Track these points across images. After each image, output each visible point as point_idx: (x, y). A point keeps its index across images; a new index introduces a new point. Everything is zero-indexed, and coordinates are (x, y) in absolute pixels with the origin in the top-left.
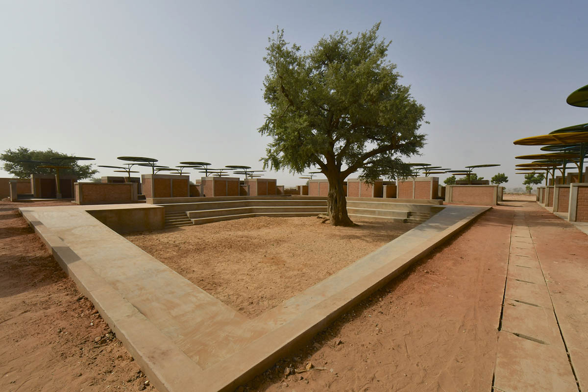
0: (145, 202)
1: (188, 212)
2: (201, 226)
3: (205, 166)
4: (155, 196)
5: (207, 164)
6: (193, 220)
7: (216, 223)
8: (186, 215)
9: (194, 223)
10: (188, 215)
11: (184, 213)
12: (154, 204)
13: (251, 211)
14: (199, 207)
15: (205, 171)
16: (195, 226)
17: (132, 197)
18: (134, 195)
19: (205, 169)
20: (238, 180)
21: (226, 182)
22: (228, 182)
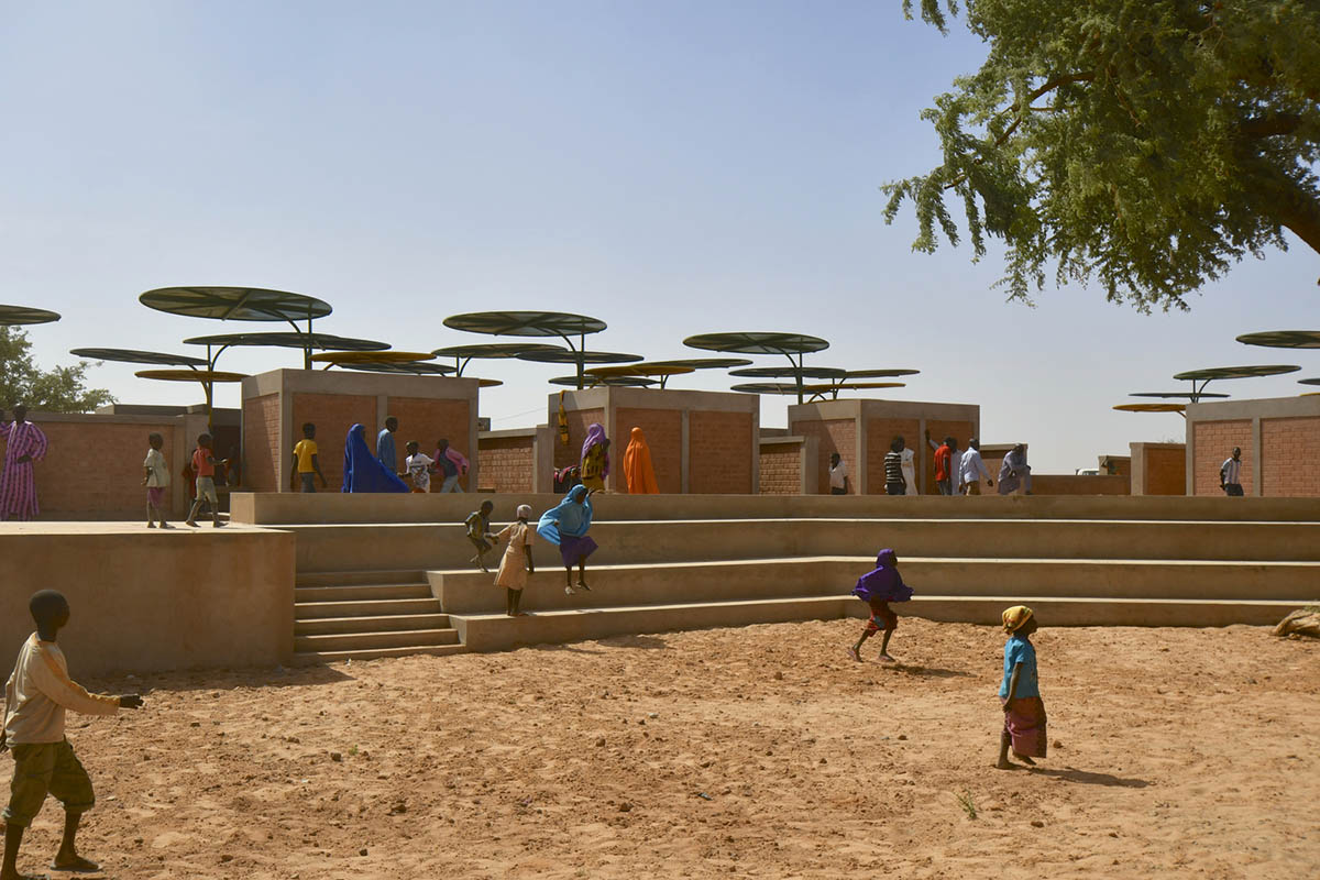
5: (589, 328)
6: (459, 621)
8: (429, 593)
9: (464, 642)
10: (438, 594)
19: (573, 355)
20: (748, 410)
21: (683, 415)
22: (694, 416)
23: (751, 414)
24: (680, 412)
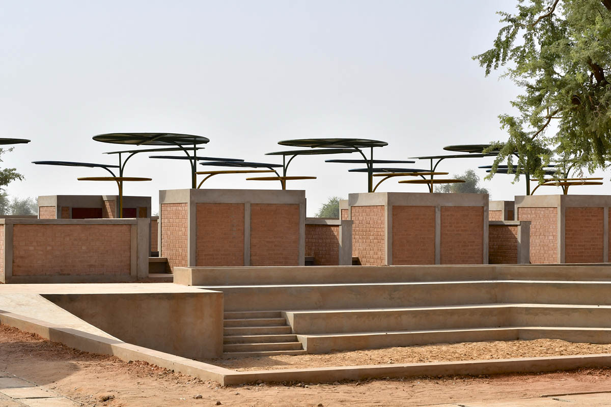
0: (170, 280)
1: (290, 315)
2: (327, 356)
3: (366, 151)
4: (198, 259)
5: (372, 144)
6: (303, 338)
7: (376, 352)
8: (285, 323)
9: (305, 349)
10: (291, 323)
11: (280, 315)
12: (194, 285)
13: (506, 318)
14: (325, 299)
15: (364, 166)
16: (307, 357)
17: (134, 262)
18: (138, 258)
19: (365, 161)
20: (481, 204)
21: (437, 209)
22: (444, 209)
23: (483, 207)
24: (435, 207)
